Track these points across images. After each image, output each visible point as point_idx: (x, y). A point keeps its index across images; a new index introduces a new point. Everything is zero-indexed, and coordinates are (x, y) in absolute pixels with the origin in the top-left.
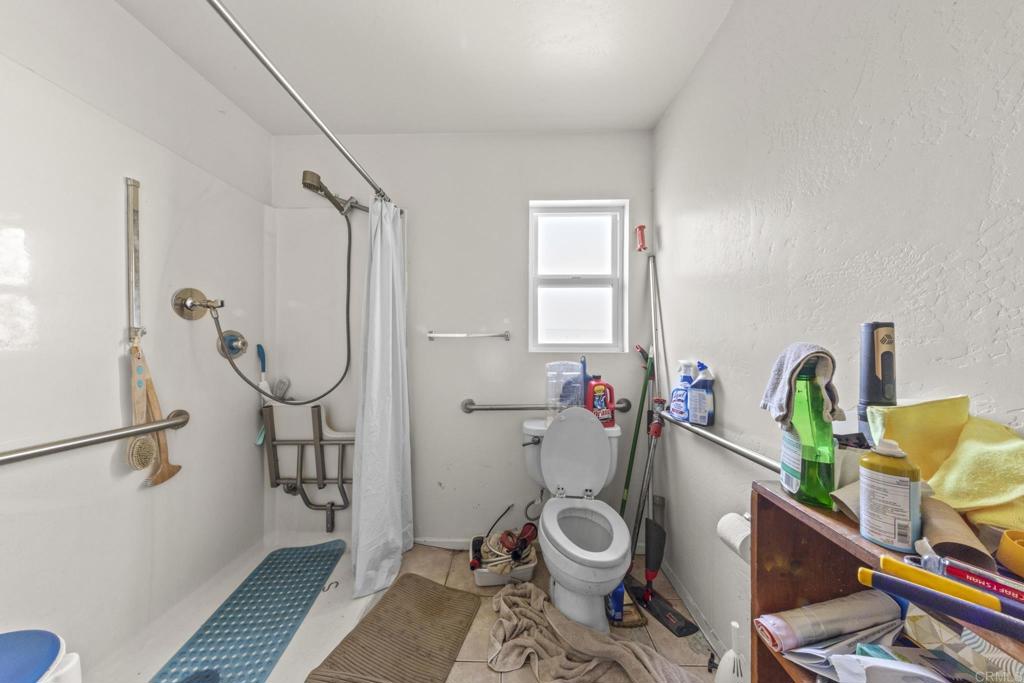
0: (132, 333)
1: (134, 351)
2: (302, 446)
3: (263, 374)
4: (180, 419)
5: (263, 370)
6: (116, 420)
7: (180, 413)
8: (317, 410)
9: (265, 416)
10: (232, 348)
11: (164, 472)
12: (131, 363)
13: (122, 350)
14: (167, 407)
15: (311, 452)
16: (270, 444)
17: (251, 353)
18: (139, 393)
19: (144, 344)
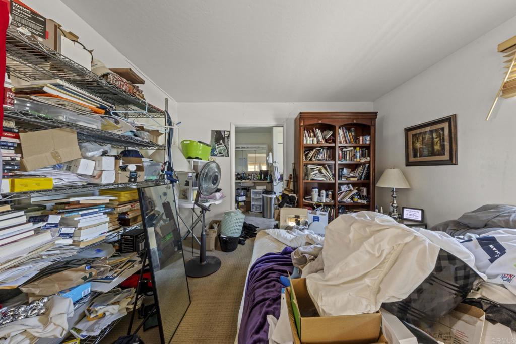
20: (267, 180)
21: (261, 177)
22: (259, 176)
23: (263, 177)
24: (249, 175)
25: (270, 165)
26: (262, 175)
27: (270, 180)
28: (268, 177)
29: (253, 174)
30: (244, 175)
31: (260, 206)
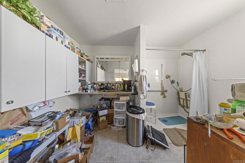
0: (162, 81)
1: (162, 82)
2: (184, 100)
3: (178, 87)
4: (166, 91)
5: (178, 86)
6: (160, 89)
7: (166, 90)
8: (186, 94)
9: (178, 93)
10: (173, 82)
11: (165, 97)
12: (162, 84)
13: (161, 82)
14: (165, 89)
15: (185, 101)
16: (179, 98)
17: (176, 83)
18: (162, 87)
19: (163, 82)
20: (131, 91)
21: (124, 87)
22: (122, 86)
23: (126, 87)
24: (113, 85)
25: (135, 74)
26: (126, 86)
27: (134, 91)
28: (133, 88)
29: (116, 85)
30: (107, 85)
31: (124, 119)
